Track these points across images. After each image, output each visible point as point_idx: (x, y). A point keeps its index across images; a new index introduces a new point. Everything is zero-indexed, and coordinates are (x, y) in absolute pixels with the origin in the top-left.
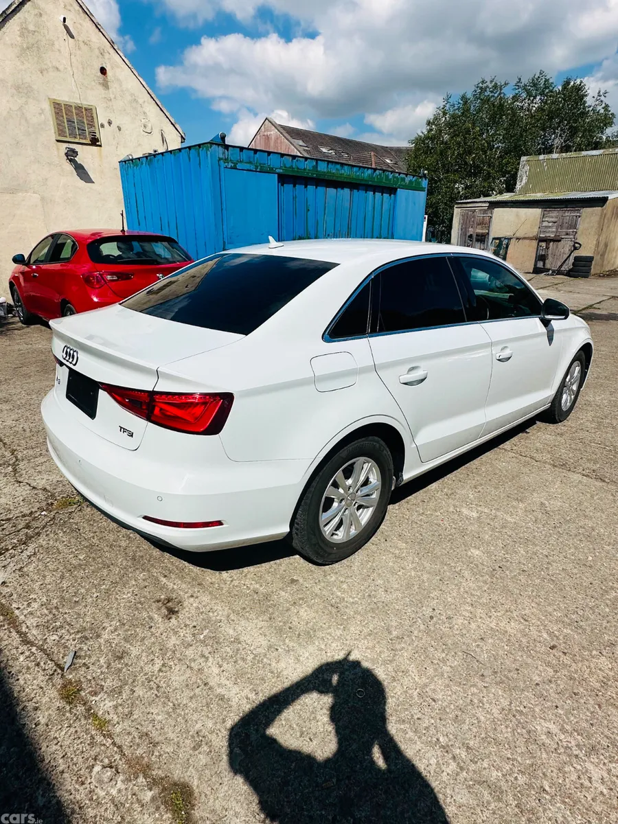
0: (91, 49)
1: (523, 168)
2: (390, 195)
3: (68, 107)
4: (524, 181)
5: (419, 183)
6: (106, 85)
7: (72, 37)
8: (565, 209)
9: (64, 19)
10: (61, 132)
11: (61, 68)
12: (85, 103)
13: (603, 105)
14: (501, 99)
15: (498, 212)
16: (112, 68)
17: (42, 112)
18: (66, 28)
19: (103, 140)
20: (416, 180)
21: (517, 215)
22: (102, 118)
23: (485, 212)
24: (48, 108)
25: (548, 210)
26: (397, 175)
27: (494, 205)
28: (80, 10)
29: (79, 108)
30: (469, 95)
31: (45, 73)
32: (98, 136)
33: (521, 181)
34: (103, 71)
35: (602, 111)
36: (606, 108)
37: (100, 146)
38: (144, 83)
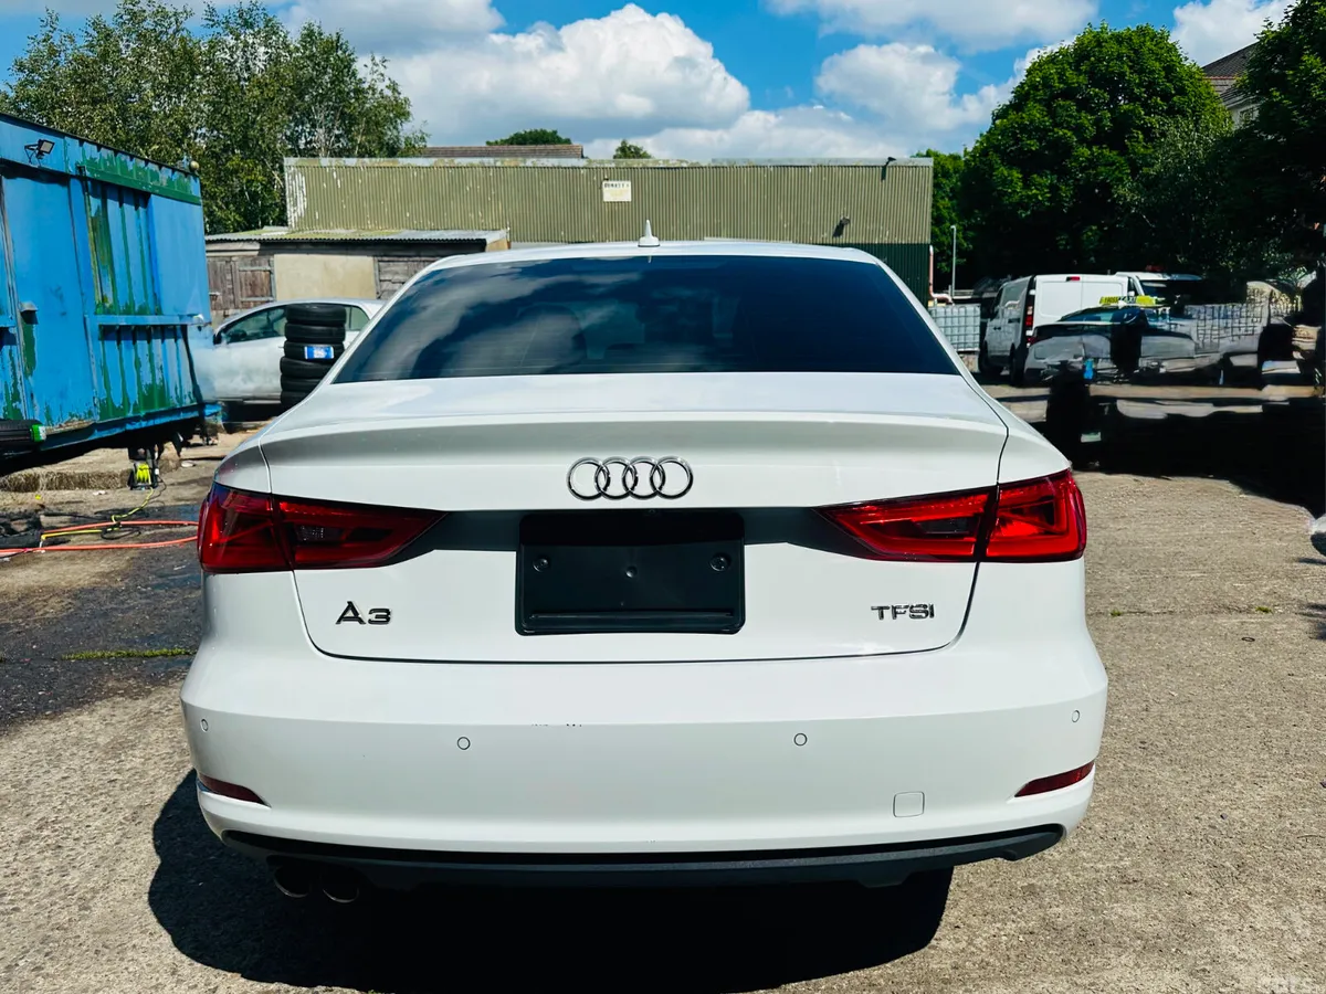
1: (294, 178)
2: (136, 209)
4: (302, 205)
5: (186, 188)
8: (417, 258)
13: (387, 82)
14: (182, 39)
15: (282, 261)
20: (178, 181)
21: (326, 267)
23: (254, 261)
25: (386, 259)
26: (142, 164)
27: (271, 247)
30: (109, 21)
33: (295, 204)
35: (388, 93)
36: (394, 87)
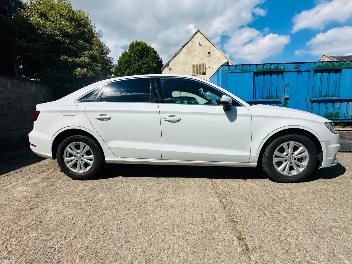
0: (206, 48)
3: (197, 66)
6: (210, 57)
7: (201, 46)
9: (199, 42)
10: (194, 72)
11: (197, 55)
12: (202, 63)
16: (212, 51)
17: (189, 68)
18: (200, 44)
19: (206, 73)
22: (207, 67)
24: (191, 67)
28: (205, 38)
29: (200, 65)
31: (192, 58)
32: (205, 72)
34: (209, 53)
37: (205, 75)
38: (222, 53)
